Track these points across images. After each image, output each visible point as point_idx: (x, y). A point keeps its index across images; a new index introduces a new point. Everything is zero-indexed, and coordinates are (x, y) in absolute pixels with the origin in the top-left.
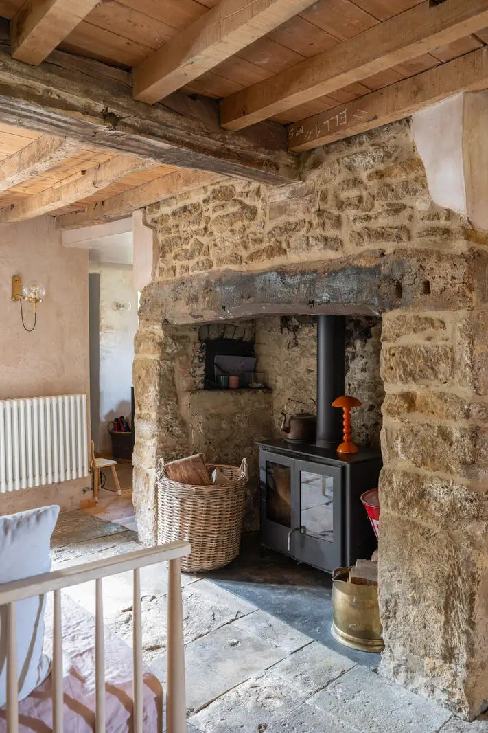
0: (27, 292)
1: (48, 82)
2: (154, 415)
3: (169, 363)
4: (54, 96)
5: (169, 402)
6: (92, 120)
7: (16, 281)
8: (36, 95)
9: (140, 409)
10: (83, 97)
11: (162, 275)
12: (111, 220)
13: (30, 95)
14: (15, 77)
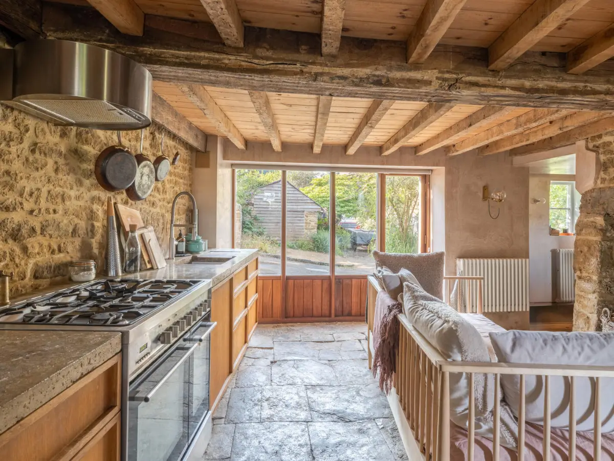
0: (494, 196)
1: (586, 81)
2: (595, 278)
3: (608, 243)
4: (589, 88)
5: (608, 270)
6: (610, 97)
7: (485, 188)
8: (579, 90)
9: (581, 273)
10: (605, 85)
11: (604, 183)
12: (557, 148)
13: (576, 92)
14: (568, 83)
